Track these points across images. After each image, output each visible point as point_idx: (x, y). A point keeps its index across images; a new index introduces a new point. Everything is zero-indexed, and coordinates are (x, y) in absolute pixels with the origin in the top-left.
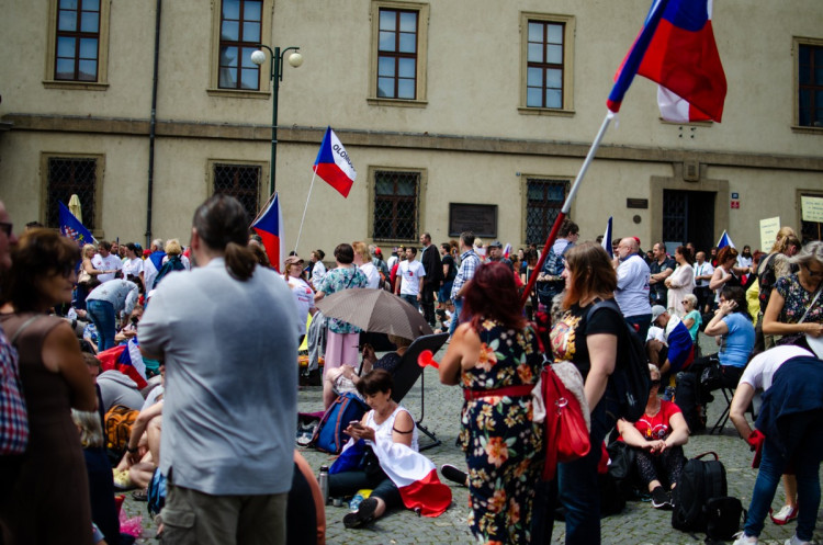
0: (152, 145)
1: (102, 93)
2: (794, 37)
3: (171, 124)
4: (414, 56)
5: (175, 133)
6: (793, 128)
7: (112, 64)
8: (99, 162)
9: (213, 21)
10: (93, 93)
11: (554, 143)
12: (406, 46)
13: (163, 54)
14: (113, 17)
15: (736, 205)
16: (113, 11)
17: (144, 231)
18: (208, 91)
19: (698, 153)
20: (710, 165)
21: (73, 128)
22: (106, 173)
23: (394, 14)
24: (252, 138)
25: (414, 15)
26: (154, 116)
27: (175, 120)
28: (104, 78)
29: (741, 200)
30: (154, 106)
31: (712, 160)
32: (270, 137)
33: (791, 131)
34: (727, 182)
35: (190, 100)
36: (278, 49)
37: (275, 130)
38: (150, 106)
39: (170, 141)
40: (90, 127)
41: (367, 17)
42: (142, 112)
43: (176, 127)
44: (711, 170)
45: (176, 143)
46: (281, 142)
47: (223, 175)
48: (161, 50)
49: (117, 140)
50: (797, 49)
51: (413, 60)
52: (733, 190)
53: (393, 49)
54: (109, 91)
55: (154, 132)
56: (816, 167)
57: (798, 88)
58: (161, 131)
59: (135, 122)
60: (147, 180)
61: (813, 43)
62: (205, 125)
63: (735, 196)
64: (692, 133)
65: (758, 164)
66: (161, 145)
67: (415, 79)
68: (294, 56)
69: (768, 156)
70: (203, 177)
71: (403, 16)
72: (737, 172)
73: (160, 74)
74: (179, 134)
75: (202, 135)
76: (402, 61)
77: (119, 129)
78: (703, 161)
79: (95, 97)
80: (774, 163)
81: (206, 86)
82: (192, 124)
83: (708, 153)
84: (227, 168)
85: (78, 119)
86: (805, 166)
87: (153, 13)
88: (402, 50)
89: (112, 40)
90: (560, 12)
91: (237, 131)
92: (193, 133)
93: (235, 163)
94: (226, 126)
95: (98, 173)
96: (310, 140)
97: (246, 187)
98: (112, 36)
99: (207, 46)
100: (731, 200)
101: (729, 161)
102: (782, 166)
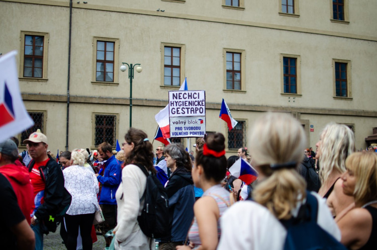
0: (68, 106)
1: (45, 83)
2: (333, 59)
3: (76, 97)
4: (179, 67)
5: (78, 101)
6: (334, 97)
7: (49, 69)
8: (45, 114)
9: (93, 51)
10: (41, 83)
11: (238, 105)
12: (176, 63)
13: (72, 66)
14: (49, 49)
15: (312, 130)
16: (49, 46)
17: (65, 145)
18: (92, 82)
19: (297, 109)
20: (302, 113)
21: (33, 99)
22: (47, 119)
23: (170, 49)
24: (112, 103)
25: (179, 49)
26: (68, 94)
27: (78, 95)
28: (46, 76)
29: (315, 128)
30: (68, 89)
31: (303, 112)
32: (129, 103)
33: (333, 99)
34: (309, 120)
35: (84, 86)
36: (131, 65)
37: (131, 100)
38: (66, 89)
39: (76, 105)
40: (40, 98)
41: (159, 50)
42: (63, 91)
43: (78, 98)
44: (302, 116)
45: (78, 106)
46: (134, 105)
47: (100, 120)
48: (71, 63)
49: (52, 104)
50: (334, 64)
51: (179, 69)
52: (311, 124)
53: (170, 64)
54: (48, 82)
55: (69, 101)
56: (344, 114)
57: (335, 80)
58: (72, 100)
59: (60, 96)
60: (66, 122)
61: (340, 61)
62: (91, 98)
63: (312, 126)
64: (294, 100)
65: (321, 113)
66: (72, 107)
67: (180, 77)
68: (139, 68)
69: (325, 109)
70: (90, 120)
71: (174, 50)
72: (313, 116)
73: (71, 75)
74: (80, 101)
75: (90, 102)
76: (174, 69)
77: (53, 99)
78: (299, 112)
79: (42, 85)
80: (327, 113)
81: (91, 80)
82: (86, 97)
83: (301, 108)
84: (101, 116)
85: (35, 95)
86: (339, 114)
87: (67, 47)
88: (174, 64)
89: (49, 59)
90: (239, 48)
91: (105, 100)
92: (86, 101)
93: (104, 114)
94: (100, 98)
95: (44, 119)
96: (137, 104)
97: (109, 125)
98: (49, 57)
99: (91, 62)
100: (310, 128)
101: (310, 112)
102: (330, 113)
